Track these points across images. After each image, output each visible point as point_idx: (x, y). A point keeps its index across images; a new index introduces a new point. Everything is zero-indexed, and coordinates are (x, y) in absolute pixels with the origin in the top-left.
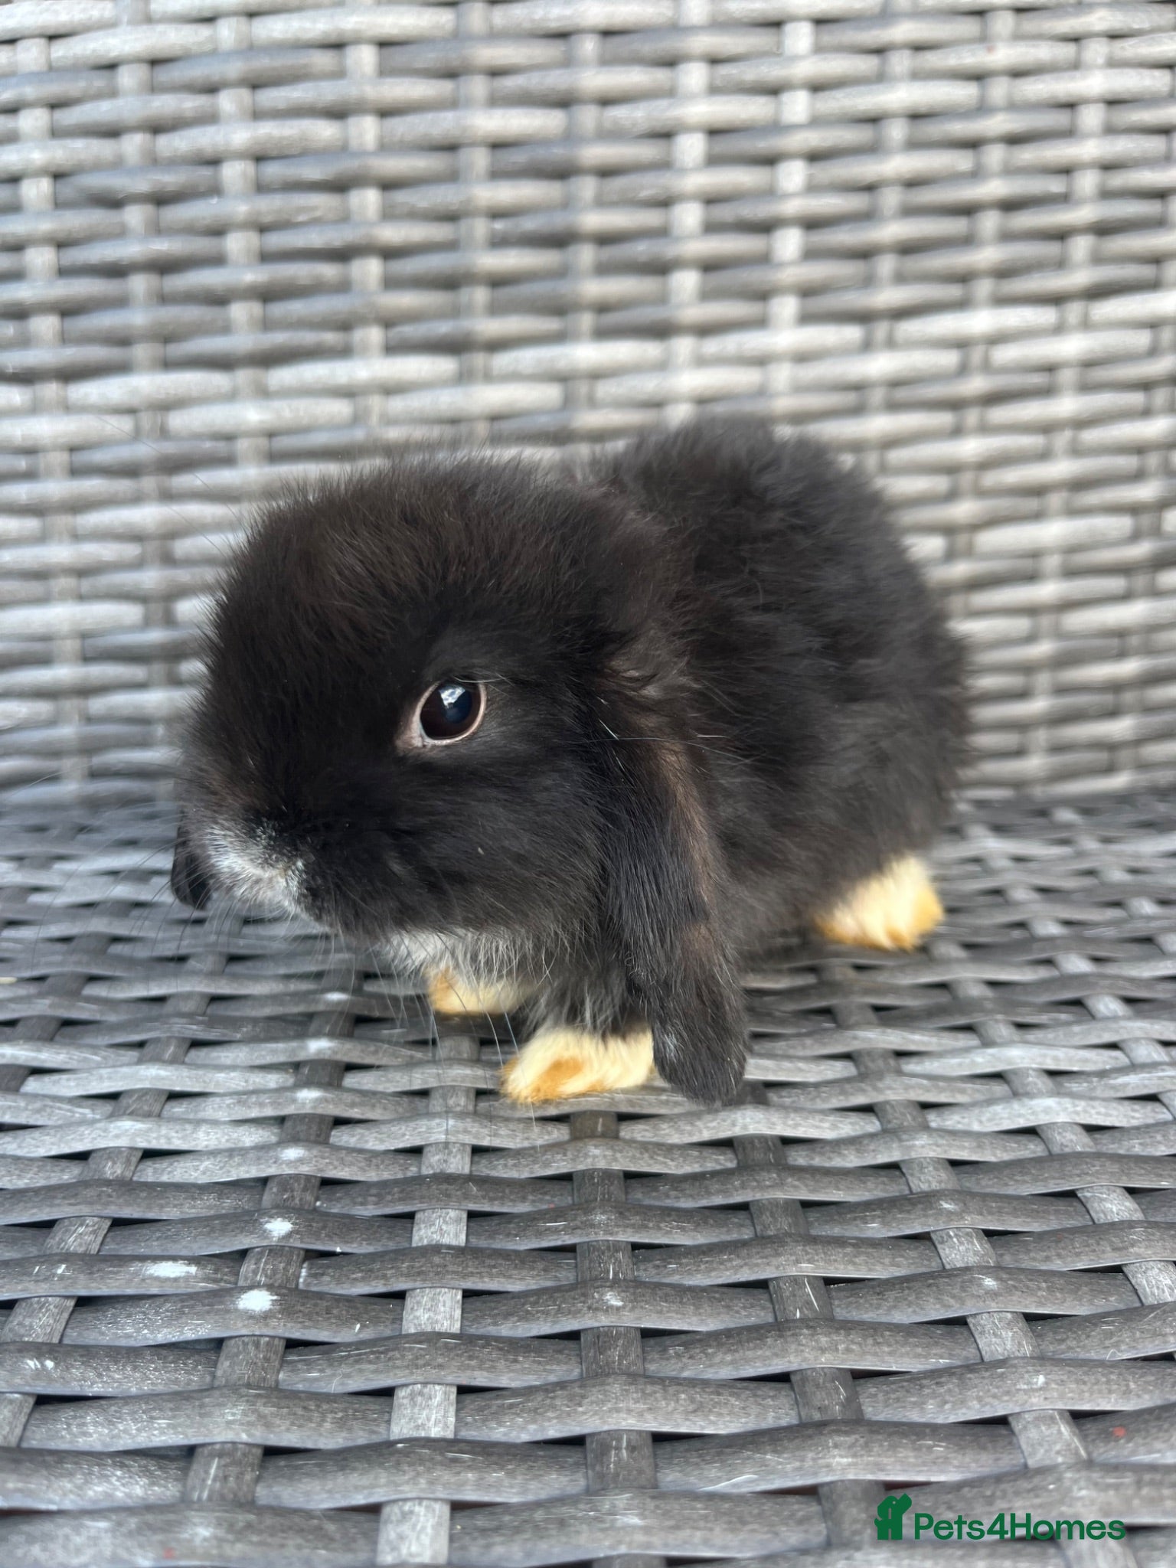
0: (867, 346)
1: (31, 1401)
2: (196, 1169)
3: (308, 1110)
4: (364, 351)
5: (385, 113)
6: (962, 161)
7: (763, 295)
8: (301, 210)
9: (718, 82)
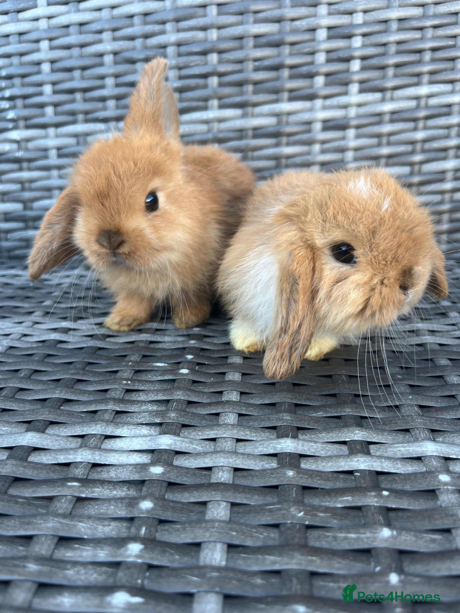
0: (383, 100)
1: (125, 391)
2: (165, 345)
3: (196, 333)
4: (212, 108)
5: (219, 28)
6: (417, 35)
7: (346, 84)
8: (192, 62)
9: (331, 11)
